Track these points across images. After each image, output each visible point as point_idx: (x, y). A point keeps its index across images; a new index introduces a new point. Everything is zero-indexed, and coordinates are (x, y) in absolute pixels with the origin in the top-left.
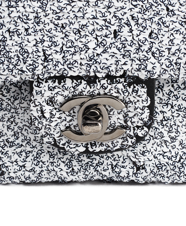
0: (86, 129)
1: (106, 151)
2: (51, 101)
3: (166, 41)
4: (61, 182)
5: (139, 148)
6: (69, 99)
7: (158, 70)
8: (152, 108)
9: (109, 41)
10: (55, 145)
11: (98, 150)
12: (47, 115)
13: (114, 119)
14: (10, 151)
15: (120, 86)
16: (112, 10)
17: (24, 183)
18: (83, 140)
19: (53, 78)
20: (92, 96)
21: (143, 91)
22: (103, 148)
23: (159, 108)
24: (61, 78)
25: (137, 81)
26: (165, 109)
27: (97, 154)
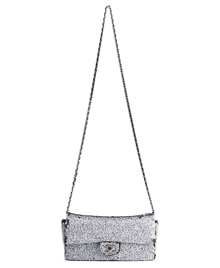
0: (109, 251)
1: (112, 255)
2: (103, 246)
3: (122, 236)
4: (104, 260)
5: (118, 254)
6: (106, 246)
7: (121, 241)
8: (120, 247)
9: (113, 236)
10: (104, 254)
11: (110, 254)
12: (102, 248)
13: (114, 249)
14: (96, 255)
15: (115, 243)
16: (114, 231)
17: (98, 261)
18: (108, 253)
19: (104, 242)
20: (110, 245)
21: (118, 244)
22: (112, 254)
23: (121, 248)
24: (105, 242)
25: (118, 242)
26: (122, 248)
27: (111, 255)
